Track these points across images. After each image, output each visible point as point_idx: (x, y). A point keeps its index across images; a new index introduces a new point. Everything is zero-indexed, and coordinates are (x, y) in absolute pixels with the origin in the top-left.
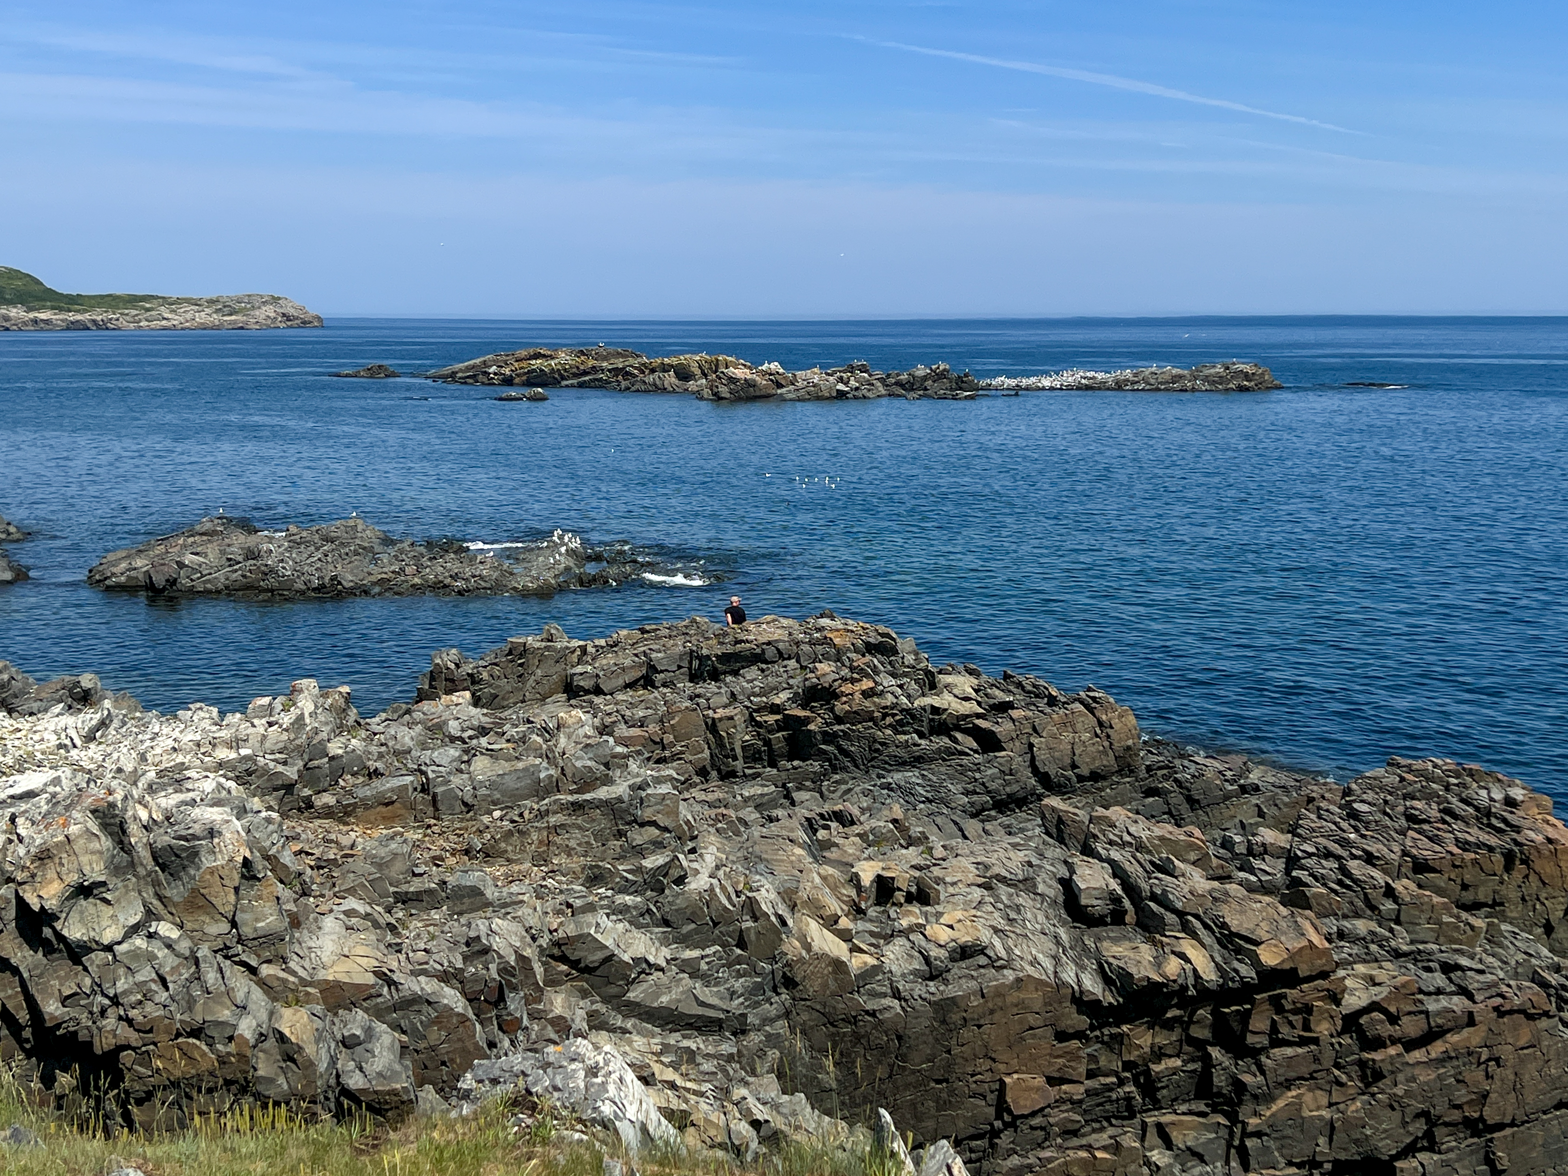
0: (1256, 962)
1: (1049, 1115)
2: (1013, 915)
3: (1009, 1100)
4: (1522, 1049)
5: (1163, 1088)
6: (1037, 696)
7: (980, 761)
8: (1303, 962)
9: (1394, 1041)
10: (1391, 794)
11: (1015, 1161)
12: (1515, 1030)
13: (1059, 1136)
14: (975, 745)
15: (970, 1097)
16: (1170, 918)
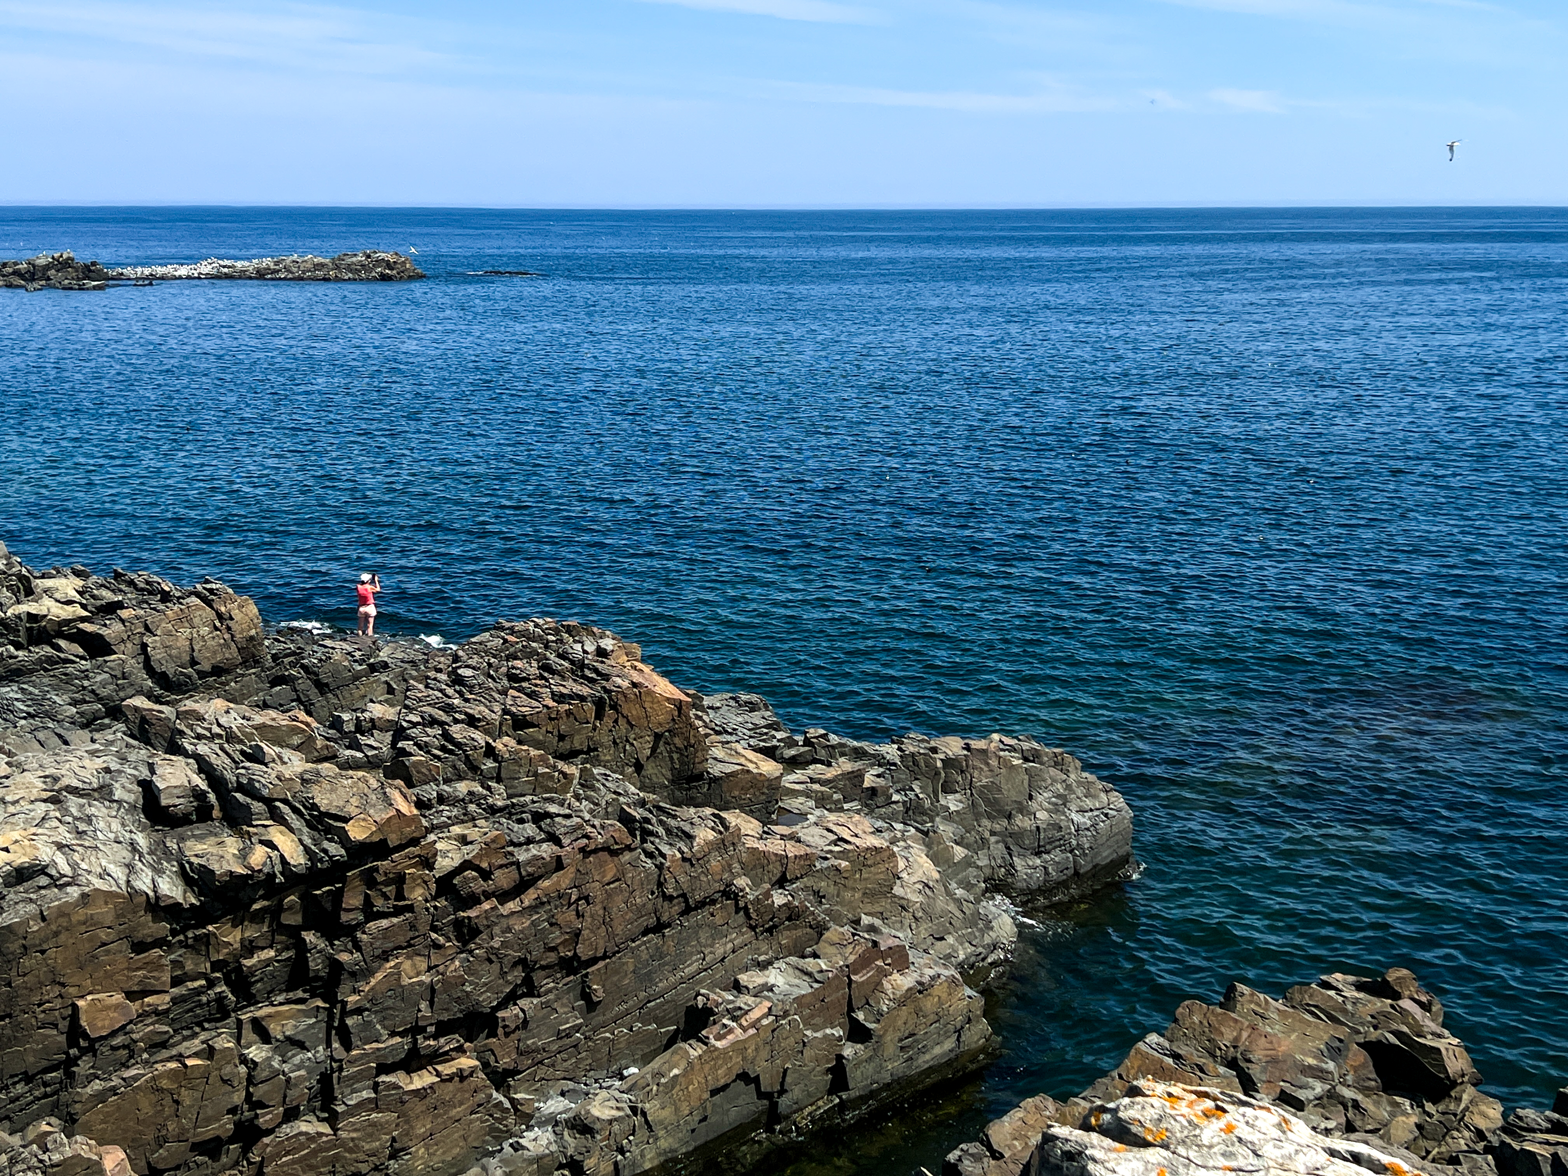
0: (344, 839)
1: (132, 1032)
2: (82, 827)
3: (84, 1023)
4: (608, 884)
5: (257, 981)
6: (150, 593)
7: (88, 667)
8: (392, 832)
9: (488, 896)
10: (494, 657)
11: (97, 1085)
12: (601, 866)
13: (145, 1050)
14: (81, 651)
15: (39, 1028)
16: (257, 807)
